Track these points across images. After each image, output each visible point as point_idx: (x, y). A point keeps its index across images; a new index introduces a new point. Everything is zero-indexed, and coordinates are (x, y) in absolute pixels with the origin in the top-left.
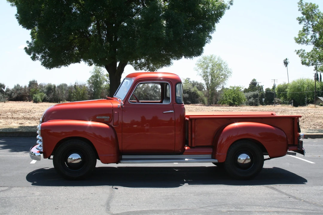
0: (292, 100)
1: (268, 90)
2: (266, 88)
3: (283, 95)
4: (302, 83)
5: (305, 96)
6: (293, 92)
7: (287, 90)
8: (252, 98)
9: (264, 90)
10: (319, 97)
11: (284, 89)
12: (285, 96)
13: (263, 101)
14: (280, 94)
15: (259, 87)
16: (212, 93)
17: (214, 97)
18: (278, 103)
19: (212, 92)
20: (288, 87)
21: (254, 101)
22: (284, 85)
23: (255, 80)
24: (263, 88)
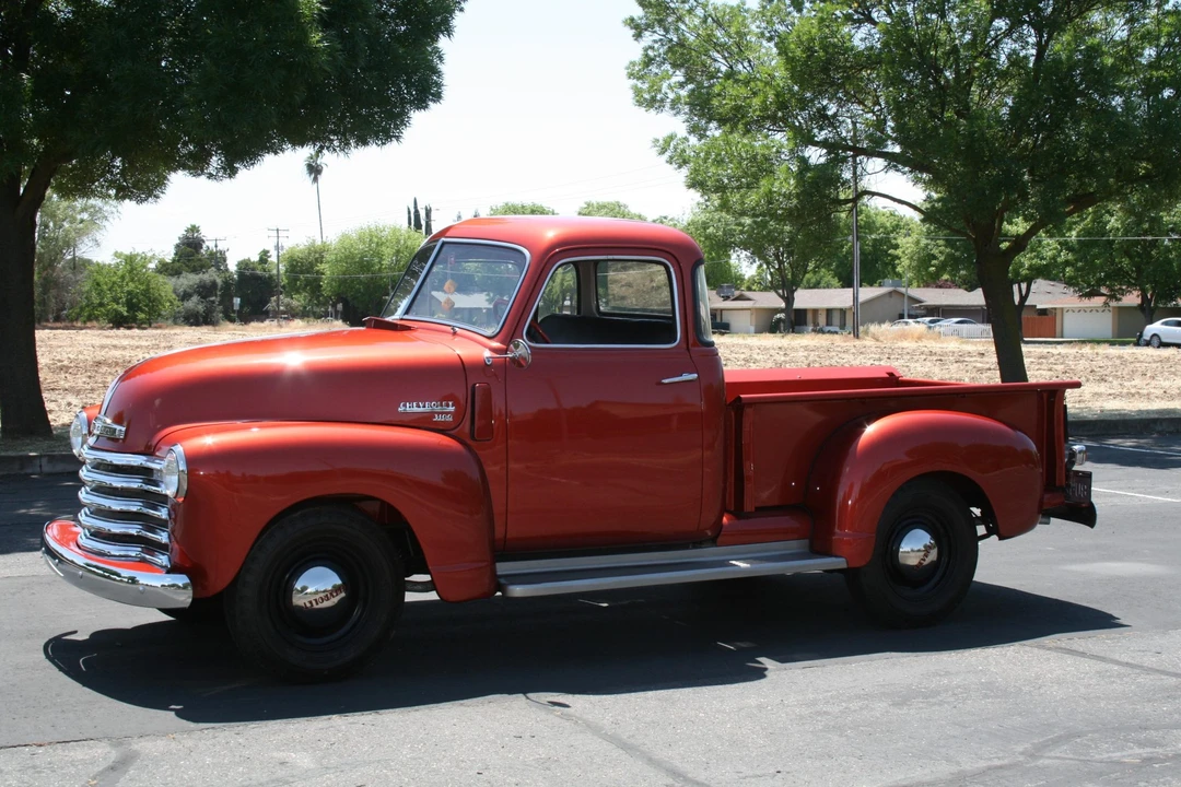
0: (338, 302)
1: (244, 265)
2: (241, 259)
3: (306, 286)
4: (374, 240)
5: (387, 285)
6: (344, 274)
7: (321, 267)
8: (195, 298)
9: (232, 267)
10: (434, 293)
11: (312, 265)
12: (314, 287)
13: (236, 308)
14: (296, 279)
15: (212, 255)
16: (45, 279)
17: (53, 292)
18: (284, 313)
19: (44, 274)
20: (328, 257)
21: (201, 308)
22: (310, 249)
23: (198, 231)
24: (225, 260)
